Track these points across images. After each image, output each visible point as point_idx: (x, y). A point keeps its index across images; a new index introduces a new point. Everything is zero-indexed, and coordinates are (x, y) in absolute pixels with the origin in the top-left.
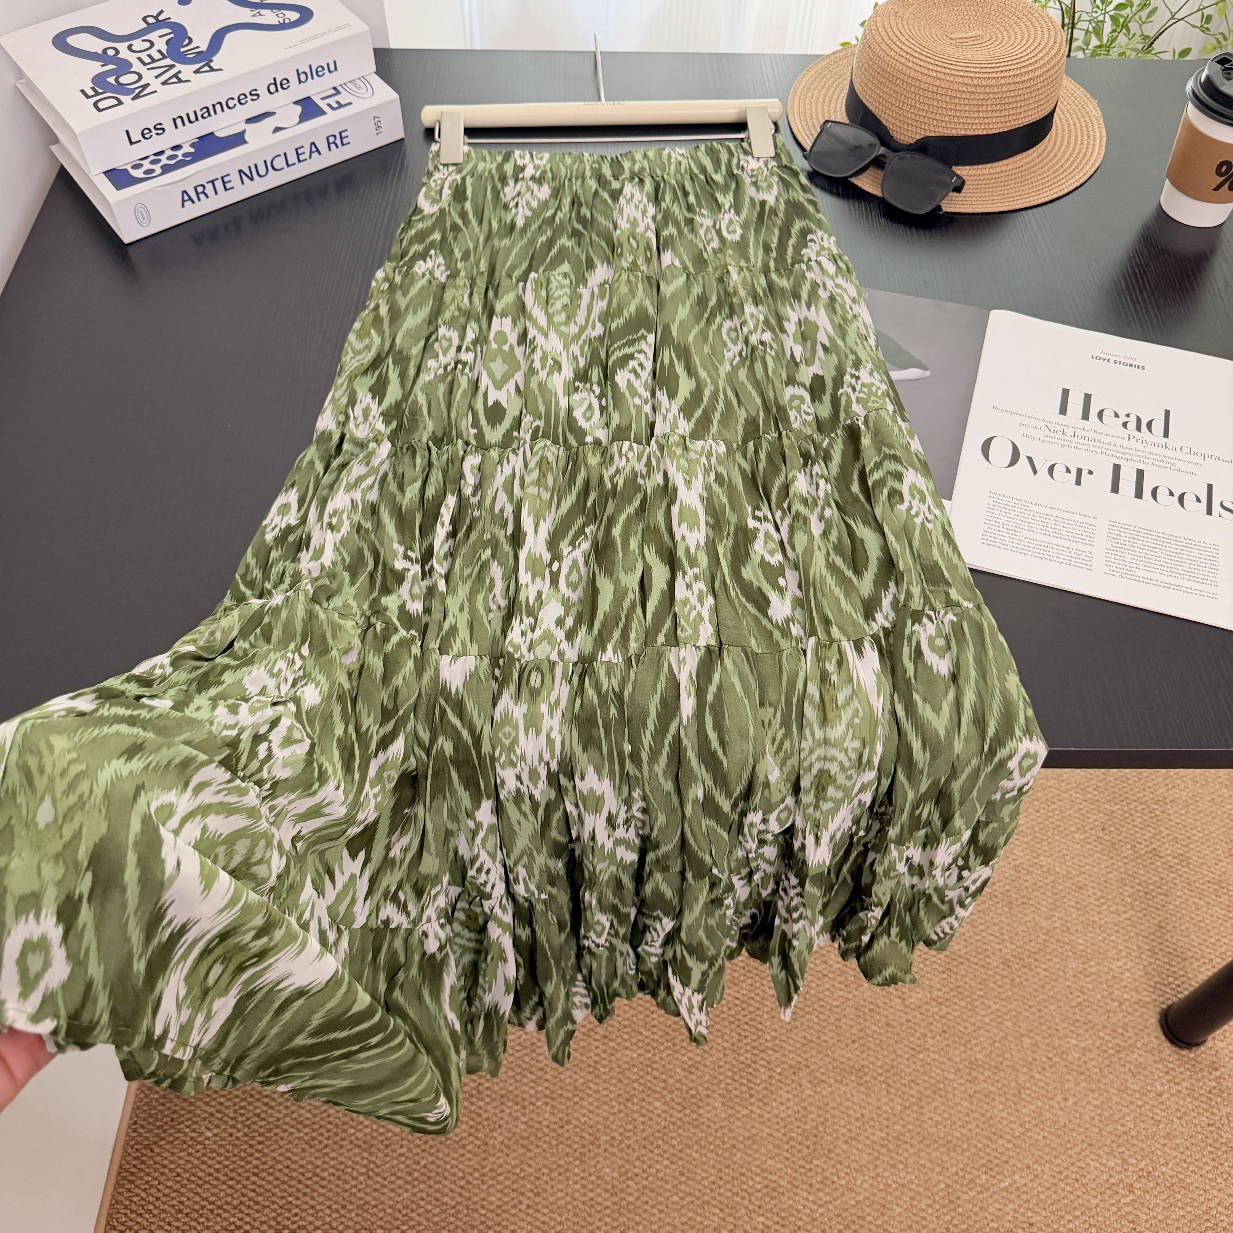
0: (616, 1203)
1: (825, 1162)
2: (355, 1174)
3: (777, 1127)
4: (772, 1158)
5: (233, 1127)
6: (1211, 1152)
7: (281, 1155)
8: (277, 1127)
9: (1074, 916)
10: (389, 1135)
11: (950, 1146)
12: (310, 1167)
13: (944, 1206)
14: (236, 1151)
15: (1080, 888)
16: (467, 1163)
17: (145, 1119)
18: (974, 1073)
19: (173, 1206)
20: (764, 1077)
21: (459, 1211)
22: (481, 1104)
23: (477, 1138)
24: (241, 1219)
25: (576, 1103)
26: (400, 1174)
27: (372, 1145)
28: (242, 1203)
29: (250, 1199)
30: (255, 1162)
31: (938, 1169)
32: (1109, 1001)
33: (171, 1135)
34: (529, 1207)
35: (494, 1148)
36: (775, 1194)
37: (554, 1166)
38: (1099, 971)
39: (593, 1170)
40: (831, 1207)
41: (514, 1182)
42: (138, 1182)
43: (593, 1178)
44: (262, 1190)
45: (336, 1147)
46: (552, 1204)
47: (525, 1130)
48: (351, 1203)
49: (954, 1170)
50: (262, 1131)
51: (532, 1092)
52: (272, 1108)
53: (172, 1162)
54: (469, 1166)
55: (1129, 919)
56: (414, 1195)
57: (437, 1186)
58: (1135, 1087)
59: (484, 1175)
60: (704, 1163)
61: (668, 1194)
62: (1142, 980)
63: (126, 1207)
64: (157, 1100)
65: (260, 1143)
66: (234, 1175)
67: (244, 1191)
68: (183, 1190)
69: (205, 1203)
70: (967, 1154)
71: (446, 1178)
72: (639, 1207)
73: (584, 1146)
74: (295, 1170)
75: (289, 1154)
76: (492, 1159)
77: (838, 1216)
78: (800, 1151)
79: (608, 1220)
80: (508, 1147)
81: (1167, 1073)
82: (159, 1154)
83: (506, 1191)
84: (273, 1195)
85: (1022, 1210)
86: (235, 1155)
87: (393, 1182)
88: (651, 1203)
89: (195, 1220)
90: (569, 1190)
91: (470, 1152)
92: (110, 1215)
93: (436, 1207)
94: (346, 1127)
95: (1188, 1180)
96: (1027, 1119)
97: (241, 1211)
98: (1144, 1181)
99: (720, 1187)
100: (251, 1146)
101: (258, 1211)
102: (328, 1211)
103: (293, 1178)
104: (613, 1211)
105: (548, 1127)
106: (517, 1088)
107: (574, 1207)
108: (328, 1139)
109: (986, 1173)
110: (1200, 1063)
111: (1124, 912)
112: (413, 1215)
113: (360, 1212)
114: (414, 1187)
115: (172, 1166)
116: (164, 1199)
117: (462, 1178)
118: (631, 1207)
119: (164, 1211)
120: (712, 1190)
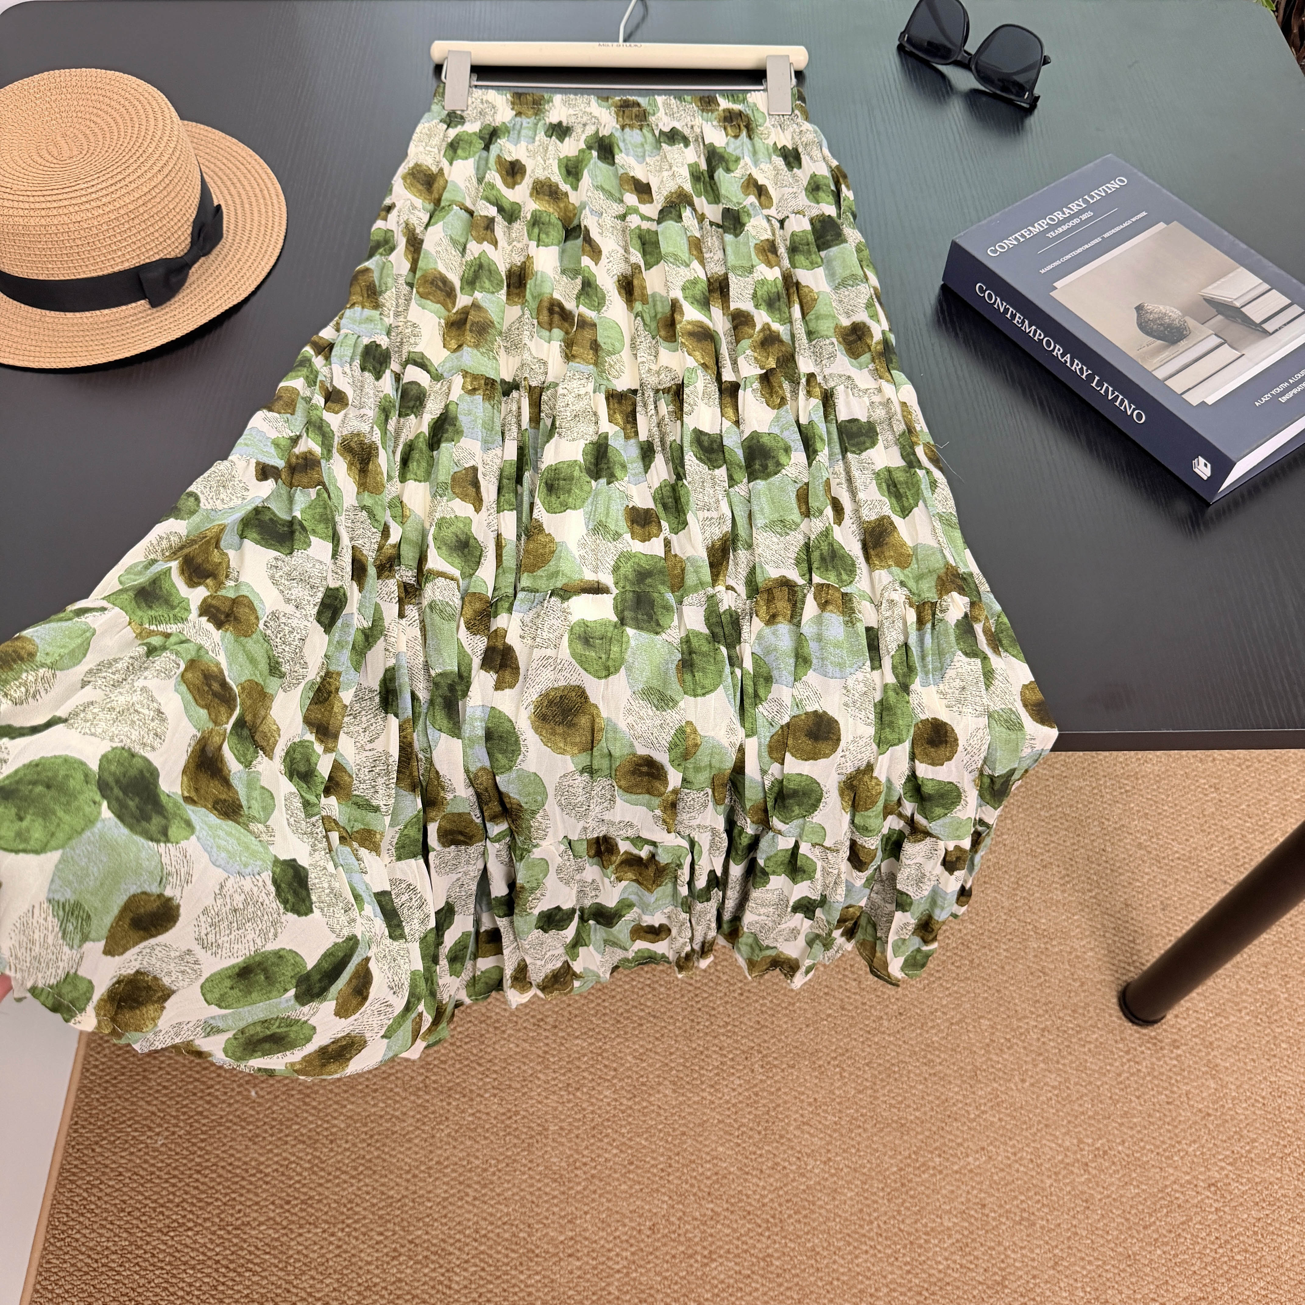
0: (563, 1193)
1: (777, 1148)
2: (299, 1169)
3: (728, 1113)
4: (722, 1145)
5: (176, 1125)
6: (1169, 1131)
7: (223, 1152)
8: (220, 1124)
9: (1037, 895)
10: (334, 1130)
11: (903, 1130)
12: (253, 1163)
13: (896, 1190)
14: (178, 1150)
15: (1045, 867)
16: (413, 1156)
17: (86, 1120)
18: (929, 1056)
19: (115, 1205)
20: (716, 1064)
21: (406, 1205)
22: (427, 1097)
23: (423, 1131)
24: (184, 1217)
25: (524, 1094)
26: (344, 1168)
27: (317, 1141)
28: (184, 1200)
29: (193, 1196)
30: (198, 1160)
31: (890, 1153)
32: (1070, 981)
33: (112, 1134)
34: (475, 1199)
35: (441, 1141)
36: (726, 1181)
37: (501, 1158)
38: (1061, 951)
39: (540, 1161)
40: (781, 1193)
41: (460, 1175)
42: (79, 1182)
43: (541, 1168)
44: (205, 1188)
45: (279, 1143)
46: (499, 1195)
47: (473, 1122)
48: (296, 1199)
49: (907, 1153)
50: (204, 1128)
51: (481, 1084)
52: (215, 1106)
53: (114, 1162)
54: (416, 1160)
55: (1094, 897)
56: (359, 1189)
57: (383, 1180)
58: (1094, 1067)
59: (430, 1168)
60: (653, 1151)
61: (616, 1183)
62: (1105, 959)
63: (68, 1208)
64: (98, 1100)
65: (203, 1141)
66: (176, 1173)
67: (186, 1188)
68: (125, 1189)
69: (148, 1202)
70: (920, 1137)
71: (391, 1172)
72: (587, 1197)
73: (532, 1137)
74: (238, 1167)
75: (231, 1152)
76: (439, 1152)
77: (787, 1201)
78: (750, 1137)
79: (556, 1209)
80: (456, 1140)
81: (1127, 1052)
82: (101, 1154)
83: (452, 1183)
84: (217, 1192)
85: (975, 1192)
86: (177, 1154)
87: (337, 1177)
88: (599, 1192)
89: (138, 1218)
90: (517, 1182)
91: (416, 1145)
92: (51, 1215)
93: (381, 1200)
94: (289, 1123)
95: (1145, 1159)
96: (982, 1101)
97: (184, 1209)
98: (1099, 1160)
99: (669, 1175)
100: (194, 1144)
101: (201, 1208)
102: (272, 1207)
103: (237, 1175)
104: (561, 1201)
105: (495, 1118)
106: (465, 1081)
107: (523, 1198)
108: (272, 1135)
109: (940, 1156)
110: (1161, 1041)
111: (1090, 891)
112: (357, 1209)
113: (304, 1206)
114: (360, 1181)
115: (113, 1166)
116: (106, 1199)
117: (408, 1172)
118: (579, 1197)
119: (106, 1210)
120: (661, 1178)
